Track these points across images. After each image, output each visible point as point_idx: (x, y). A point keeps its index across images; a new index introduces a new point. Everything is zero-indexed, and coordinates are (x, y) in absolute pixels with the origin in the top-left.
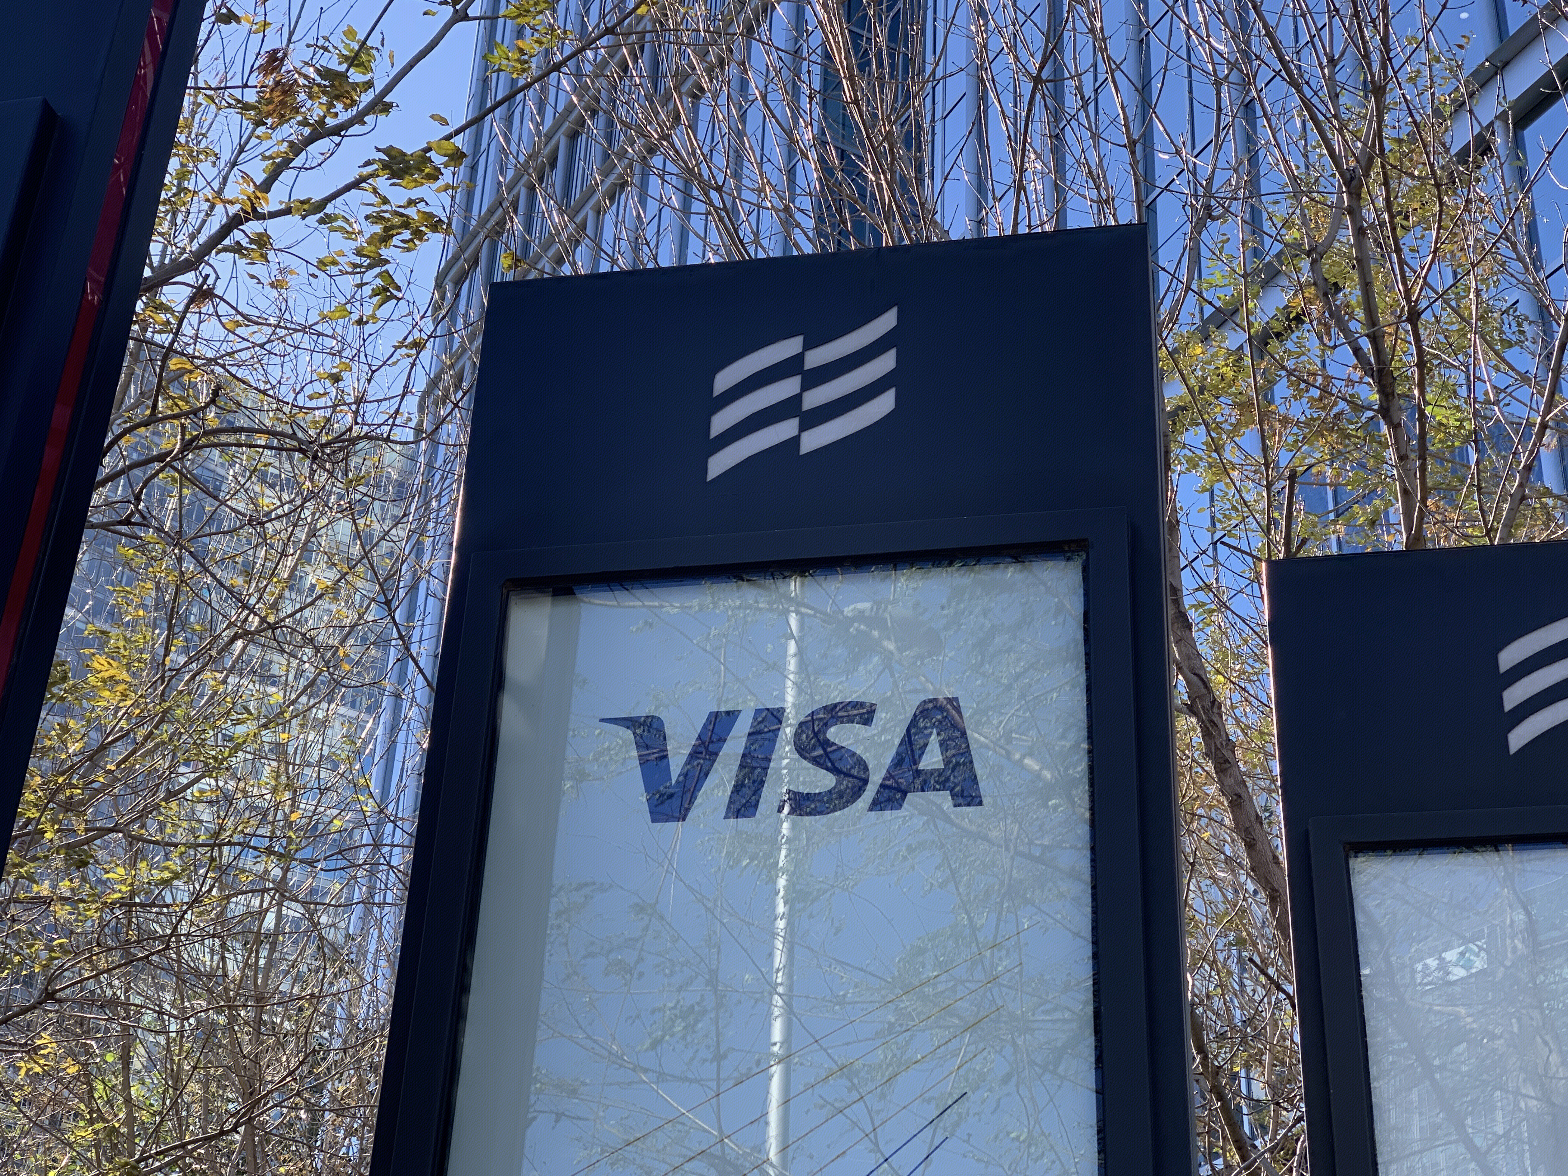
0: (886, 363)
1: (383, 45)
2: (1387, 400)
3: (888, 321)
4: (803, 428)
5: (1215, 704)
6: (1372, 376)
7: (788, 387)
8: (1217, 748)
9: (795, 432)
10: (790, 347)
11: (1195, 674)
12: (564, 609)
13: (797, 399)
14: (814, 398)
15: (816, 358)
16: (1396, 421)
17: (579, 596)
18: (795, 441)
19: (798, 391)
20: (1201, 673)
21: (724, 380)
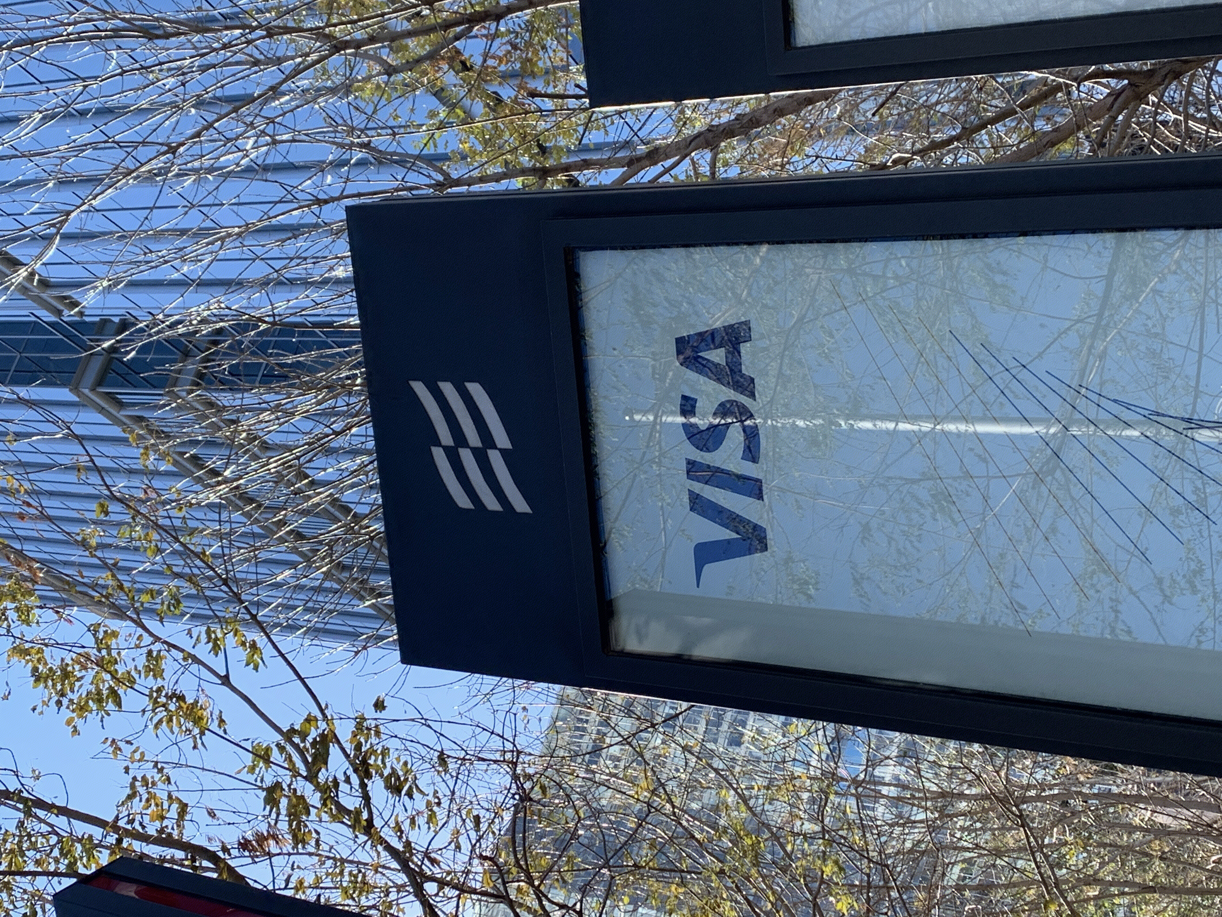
0: (447, 389)
1: (248, 739)
2: (490, 15)
3: (419, 388)
4: (494, 446)
5: (711, 129)
6: (473, 27)
7: (467, 457)
8: (742, 127)
9: (497, 452)
10: (439, 455)
11: (690, 144)
12: (623, 606)
13: (474, 450)
14: (473, 438)
15: (445, 437)
16: (504, 9)
17: (613, 597)
18: (503, 452)
19: (469, 450)
20: (689, 140)
21: (463, 501)
